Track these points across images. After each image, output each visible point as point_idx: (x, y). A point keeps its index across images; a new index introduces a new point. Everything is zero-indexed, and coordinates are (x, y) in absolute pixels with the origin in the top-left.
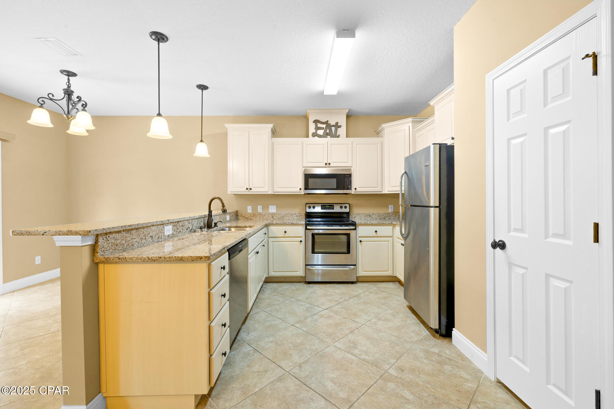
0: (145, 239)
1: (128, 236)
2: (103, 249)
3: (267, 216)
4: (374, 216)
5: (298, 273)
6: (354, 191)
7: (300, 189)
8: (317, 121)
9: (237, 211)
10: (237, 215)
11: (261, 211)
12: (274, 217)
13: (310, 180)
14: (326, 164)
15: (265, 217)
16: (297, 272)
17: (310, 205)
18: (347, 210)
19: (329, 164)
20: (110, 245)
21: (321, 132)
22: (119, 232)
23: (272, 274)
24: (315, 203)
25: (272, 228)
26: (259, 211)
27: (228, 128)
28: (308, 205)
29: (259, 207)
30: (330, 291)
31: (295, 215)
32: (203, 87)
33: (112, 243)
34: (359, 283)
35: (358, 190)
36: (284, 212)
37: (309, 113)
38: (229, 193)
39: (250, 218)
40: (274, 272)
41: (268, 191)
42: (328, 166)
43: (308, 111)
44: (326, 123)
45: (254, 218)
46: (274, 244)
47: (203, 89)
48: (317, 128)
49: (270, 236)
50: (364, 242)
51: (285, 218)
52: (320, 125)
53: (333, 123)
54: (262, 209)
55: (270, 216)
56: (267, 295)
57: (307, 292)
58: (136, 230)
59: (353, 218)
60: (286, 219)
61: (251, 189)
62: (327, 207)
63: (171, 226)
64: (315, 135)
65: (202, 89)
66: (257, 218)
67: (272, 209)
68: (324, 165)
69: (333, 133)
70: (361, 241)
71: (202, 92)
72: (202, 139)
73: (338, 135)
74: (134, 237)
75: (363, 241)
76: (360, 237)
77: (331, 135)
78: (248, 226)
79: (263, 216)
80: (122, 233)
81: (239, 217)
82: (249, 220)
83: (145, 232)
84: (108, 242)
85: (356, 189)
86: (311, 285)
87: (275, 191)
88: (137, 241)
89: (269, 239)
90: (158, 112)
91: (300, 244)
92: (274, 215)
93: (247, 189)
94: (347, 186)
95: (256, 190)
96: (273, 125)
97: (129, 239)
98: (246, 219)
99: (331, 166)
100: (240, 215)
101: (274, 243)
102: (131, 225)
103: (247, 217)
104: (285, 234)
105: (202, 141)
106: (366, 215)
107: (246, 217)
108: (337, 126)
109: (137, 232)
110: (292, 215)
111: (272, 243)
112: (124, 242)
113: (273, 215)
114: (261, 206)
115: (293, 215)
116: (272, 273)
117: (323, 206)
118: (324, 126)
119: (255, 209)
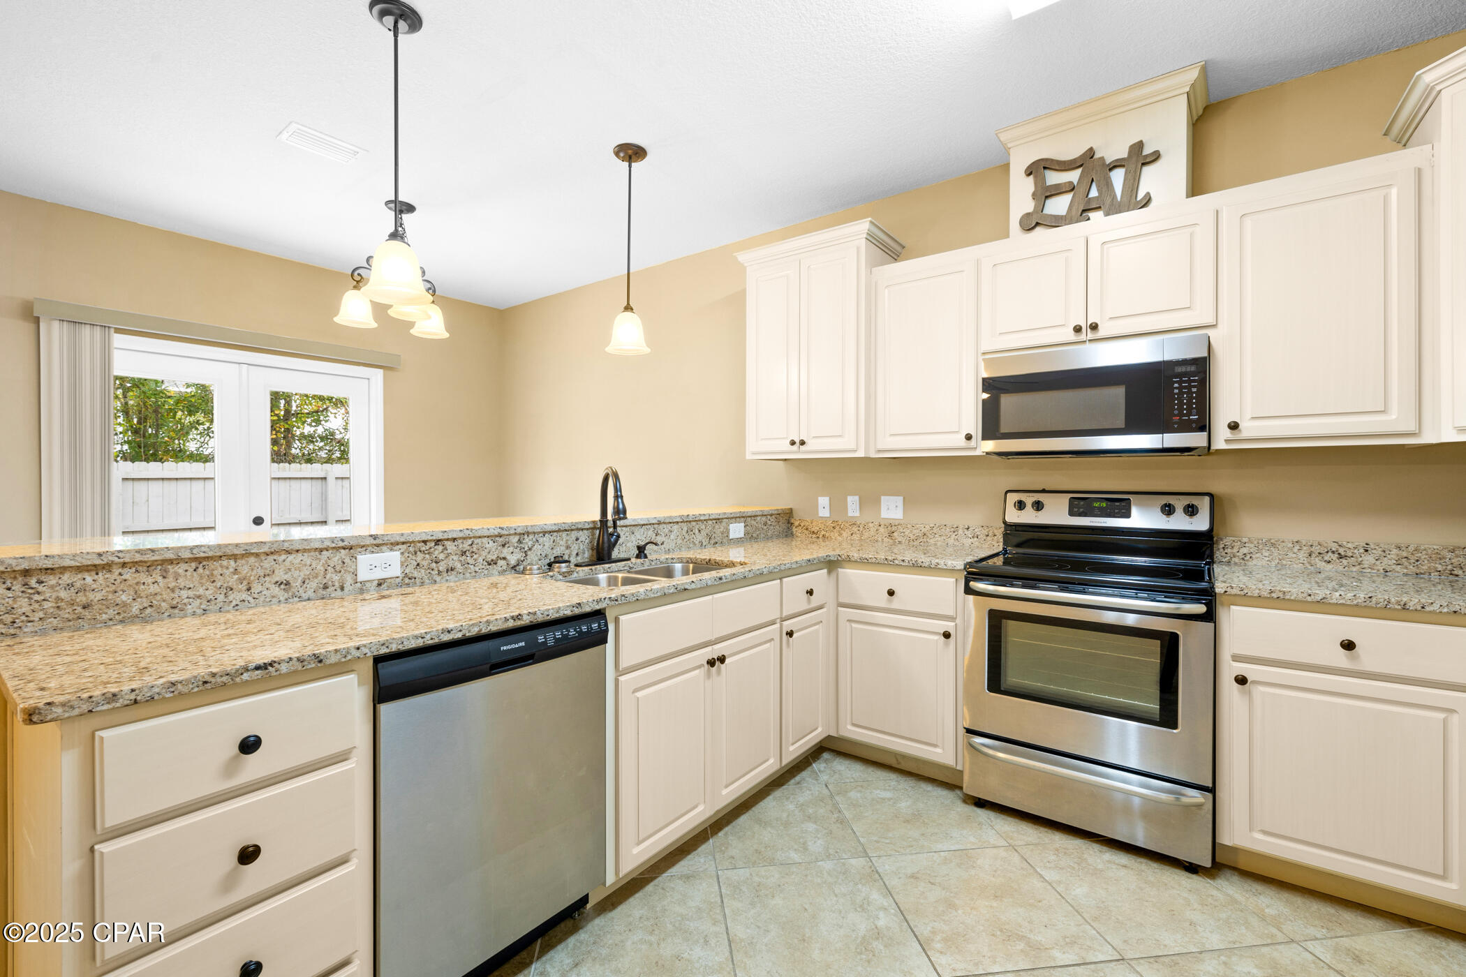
0: (248, 589)
2: (8, 618)
3: (873, 531)
4: (1369, 559)
5: (939, 750)
6: (1228, 434)
7: (969, 437)
8: (1043, 164)
9: (791, 509)
10: (788, 523)
11: (857, 514)
12: (895, 534)
13: (1008, 402)
14: (1078, 329)
15: (866, 535)
16: (935, 746)
17: (1022, 497)
18: (1200, 523)
19: (1094, 327)
20: (49, 605)
21: (1059, 206)
23: (850, 731)
24: (1044, 491)
25: (847, 573)
26: (850, 514)
27: (746, 265)
28: (1013, 498)
29: (850, 499)
30: (1041, 876)
31: (966, 532)
32: (632, 153)
33: (59, 599)
34: (1235, 878)
35: (1249, 429)
36: (929, 518)
37: (1009, 145)
38: (749, 457)
39: (823, 533)
40: (854, 725)
41: (853, 446)
42: (1091, 335)
43: (1003, 137)
44: (1087, 161)
45: (835, 535)
46: (855, 628)
47: (633, 157)
48: (1045, 194)
49: (842, 600)
50: (1261, 688)
51: (932, 541)
52: (1054, 178)
53: (1115, 150)
54: (858, 508)
55: (882, 530)
56: (791, 807)
57: (939, 847)
58: (193, 564)
59: (1236, 560)
60: (936, 545)
61: (803, 443)
62: (1096, 505)
63: (398, 553)
64: (1031, 223)
65: (630, 157)
66: (845, 534)
67: (892, 509)
68: (1072, 336)
69: (1115, 196)
70: (1241, 680)
71: (630, 166)
72: (628, 304)
73: (1141, 195)
75: (1254, 682)
76: (1236, 658)
77: (1108, 201)
78: (737, 563)
79: (861, 529)
81: (794, 529)
82: (821, 540)
83: (244, 570)
85: (1234, 426)
86: (983, 814)
87: (880, 447)
88: (199, 597)
89: (840, 609)
90: (394, 229)
91: (947, 645)
92: (894, 529)
93: (793, 443)
94: (1181, 414)
95: (819, 447)
96: (871, 222)
97: (154, 588)
98: (814, 536)
99: (1102, 332)
100: (797, 523)
101: (854, 625)
103: (815, 529)
104: (890, 601)
105: (628, 308)
106: (1316, 549)
107: (813, 529)
108: (1140, 158)
109: (200, 570)
110: (955, 530)
111: (848, 623)
112: (124, 597)
113: (891, 529)
114: (857, 498)
115: (960, 532)
116: (849, 727)
117: (1080, 504)
118: (1074, 176)
119: (838, 505)
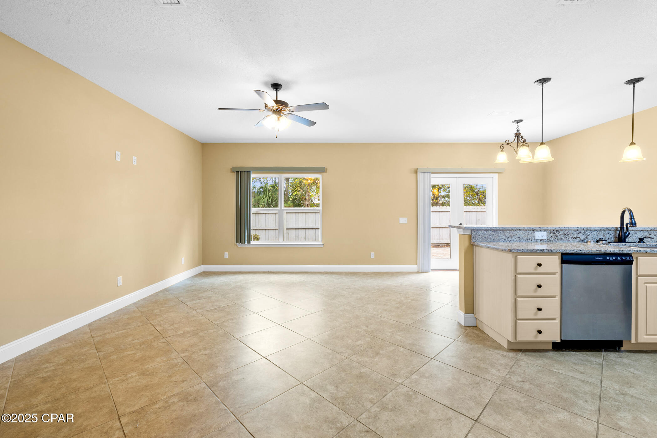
0: (512, 238)
1: (494, 234)
2: (475, 238)
20: (480, 237)
22: (486, 230)
33: (481, 236)
58: (502, 231)
63: (546, 233)
72: (633, 142)
74: (500, 235)
80: (490, 231)
83: (511, 233)
84: (479, 235)
88: (503, 238)
97: (495, 236)
102: (496, 227)
105: (633, 144)
109: (503, 232)
112: (491, 237)
